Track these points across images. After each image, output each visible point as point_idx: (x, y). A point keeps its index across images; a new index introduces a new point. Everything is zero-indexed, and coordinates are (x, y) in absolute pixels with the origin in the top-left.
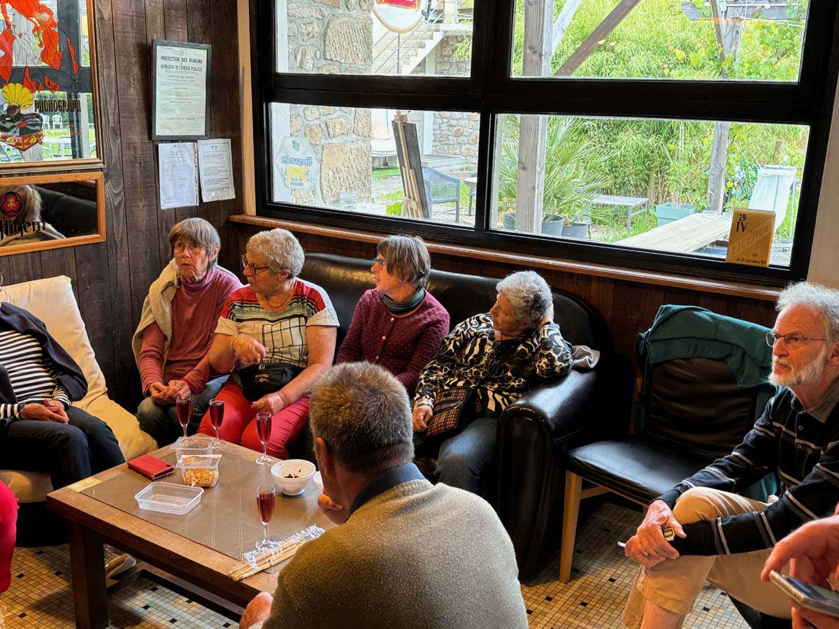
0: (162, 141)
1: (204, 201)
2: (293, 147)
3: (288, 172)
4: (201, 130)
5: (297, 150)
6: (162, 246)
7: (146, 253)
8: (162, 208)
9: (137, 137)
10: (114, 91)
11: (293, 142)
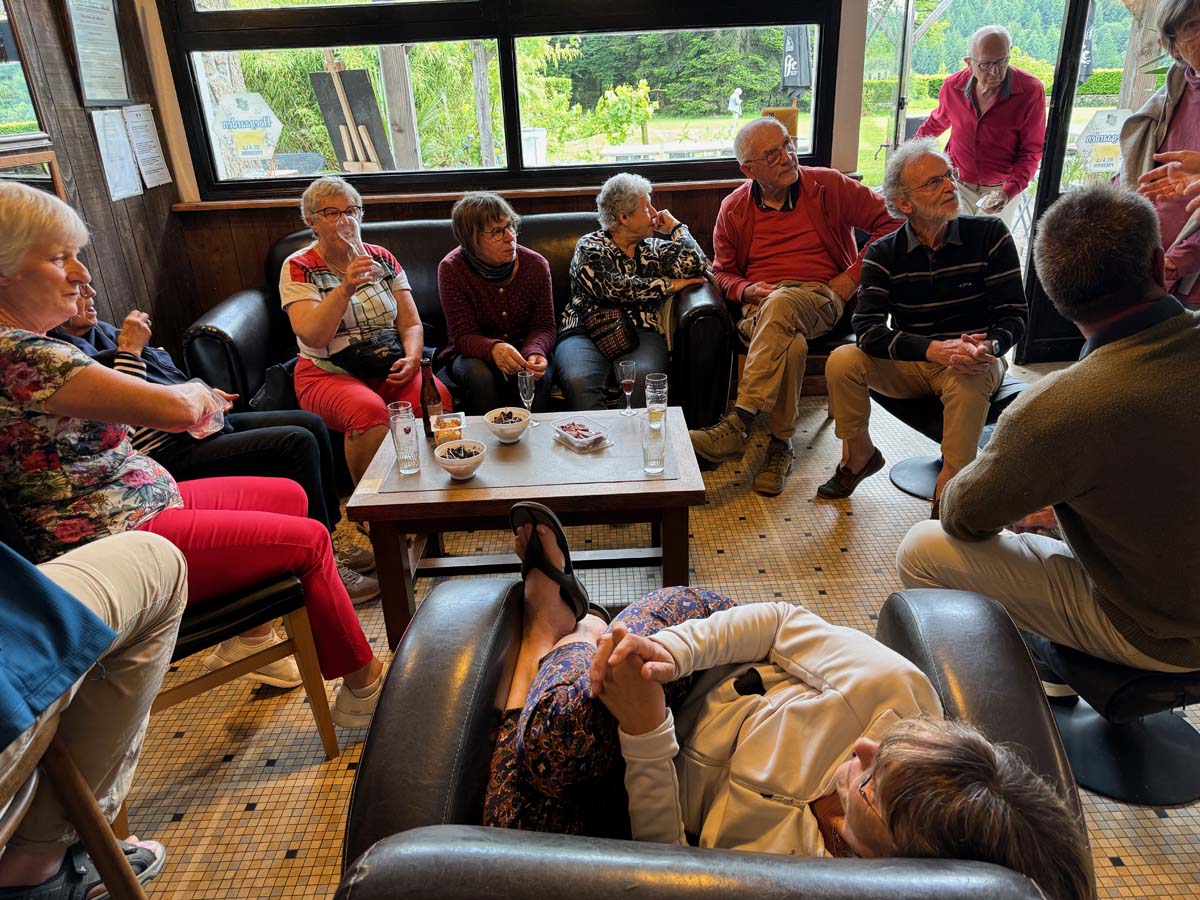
0: (92, 108)
1: (149, 187)
2: (239, 107)
3: (236, 140)
4: (122, 95)
5: (246, 108)
6: (124, 250)
7: (113, 259)
8: (114, 199)
9: (70, 103)
10: (31, 36)
11: (237, 100)
